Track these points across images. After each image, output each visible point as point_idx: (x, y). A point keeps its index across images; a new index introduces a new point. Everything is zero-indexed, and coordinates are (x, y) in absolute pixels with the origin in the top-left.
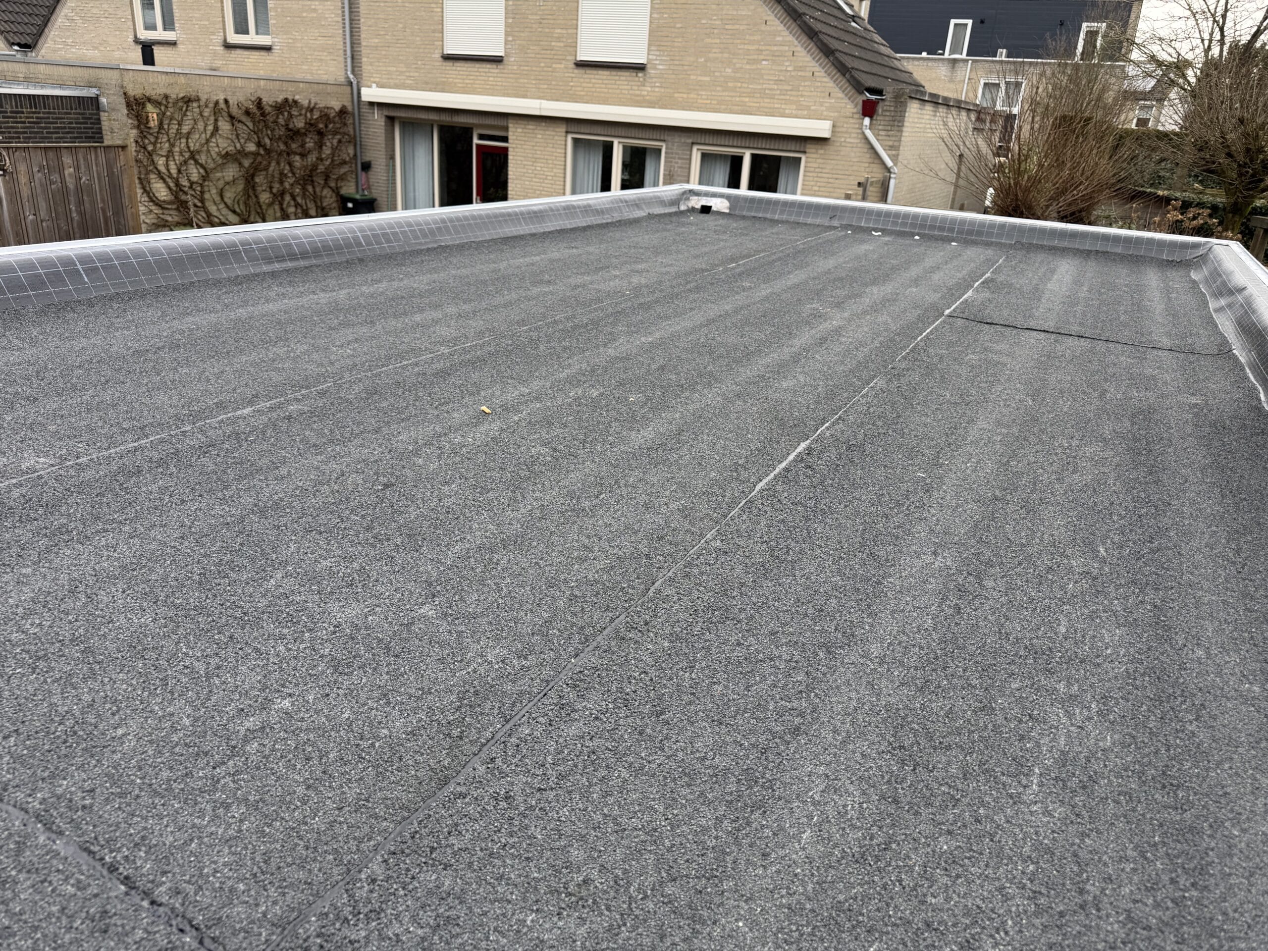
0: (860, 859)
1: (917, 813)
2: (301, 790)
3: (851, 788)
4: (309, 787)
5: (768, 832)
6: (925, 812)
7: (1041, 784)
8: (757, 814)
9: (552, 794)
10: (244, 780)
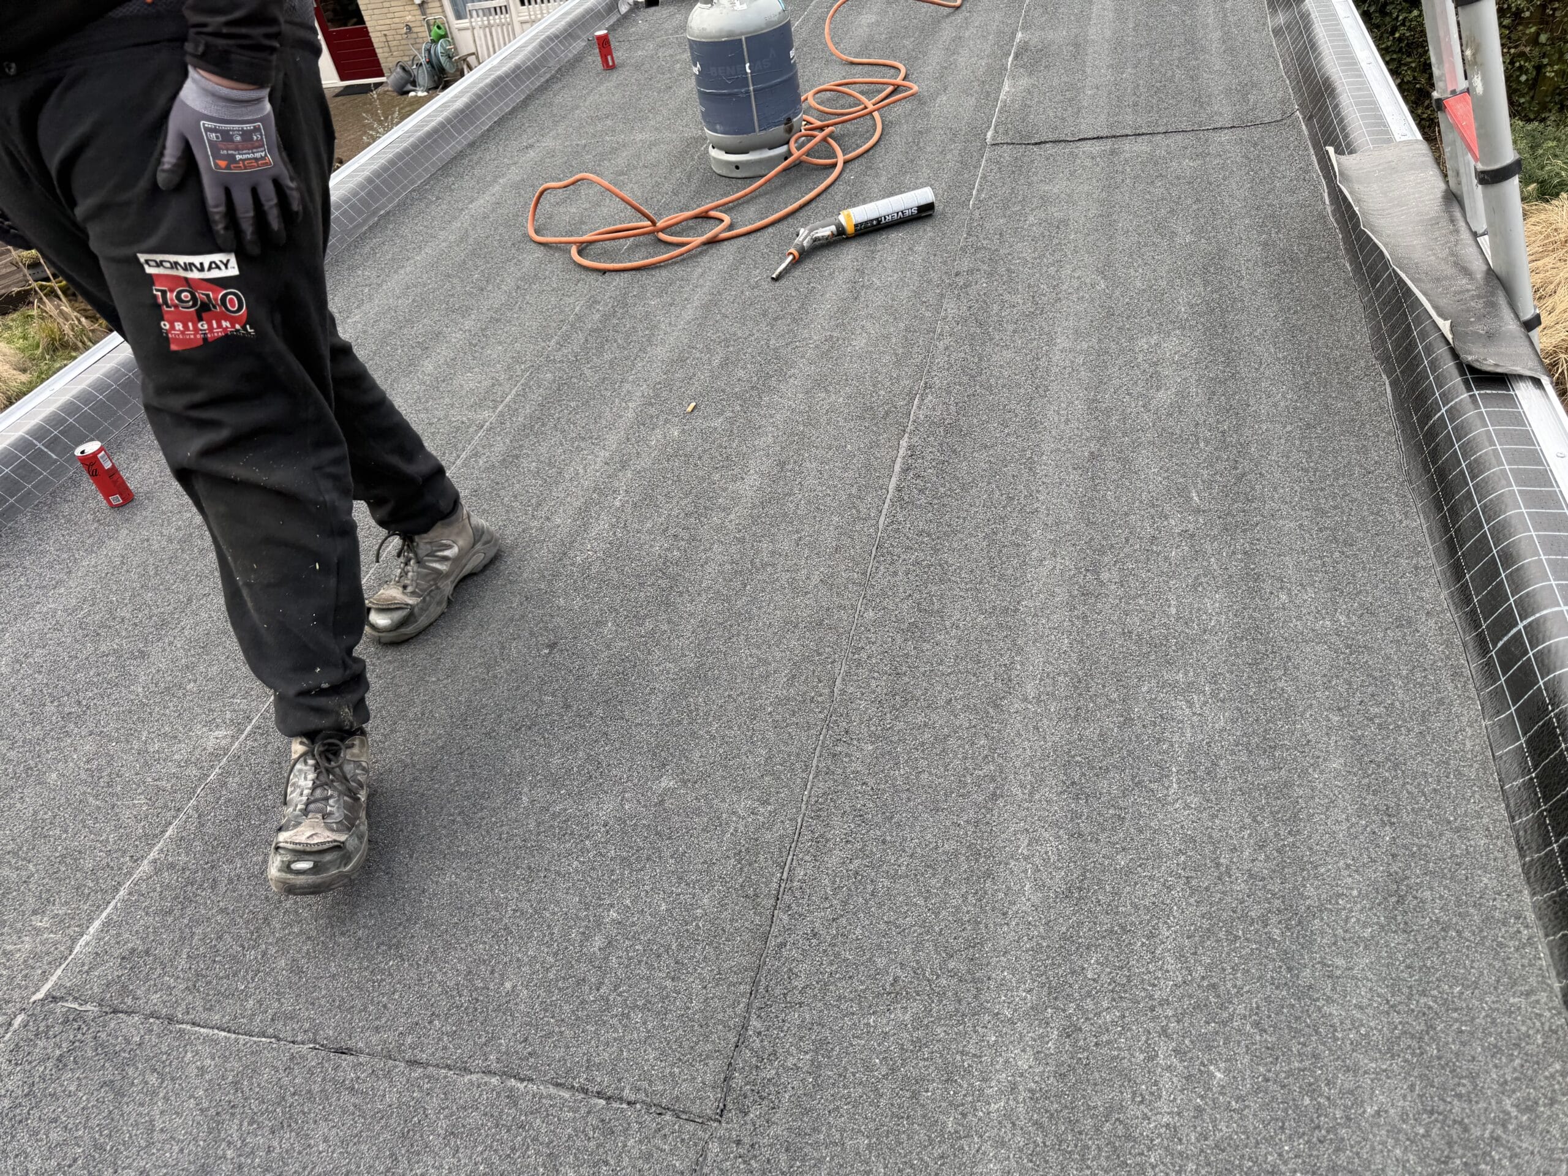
0: (1068, 895)
1: (1098, 840)
2: (669, 983)
3: (1046, 835)
4: (673, 979)
5: (1001, 895)
6: (1102, 837)
7: (1179, 782)
8: (989, 883)
9: (844, 921)
10: (624, 991)
